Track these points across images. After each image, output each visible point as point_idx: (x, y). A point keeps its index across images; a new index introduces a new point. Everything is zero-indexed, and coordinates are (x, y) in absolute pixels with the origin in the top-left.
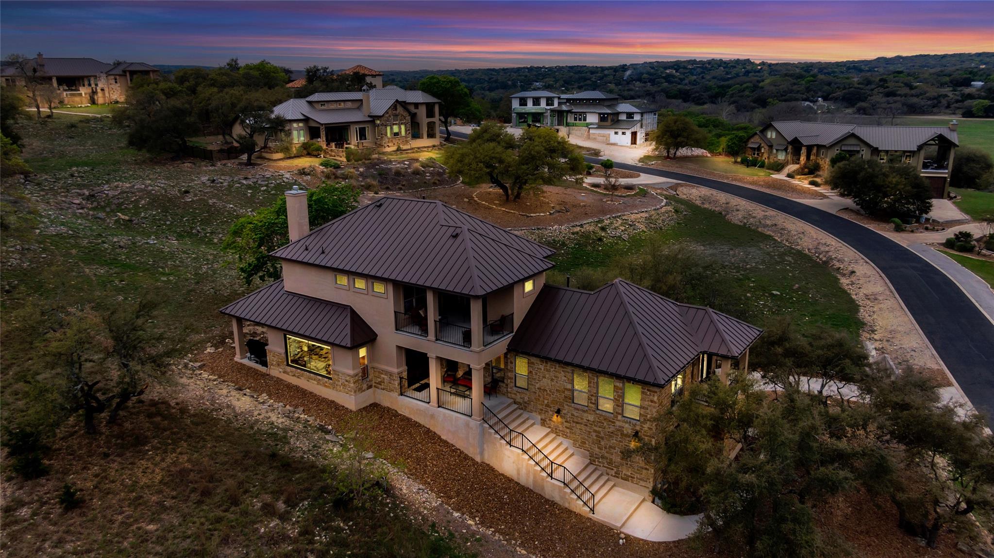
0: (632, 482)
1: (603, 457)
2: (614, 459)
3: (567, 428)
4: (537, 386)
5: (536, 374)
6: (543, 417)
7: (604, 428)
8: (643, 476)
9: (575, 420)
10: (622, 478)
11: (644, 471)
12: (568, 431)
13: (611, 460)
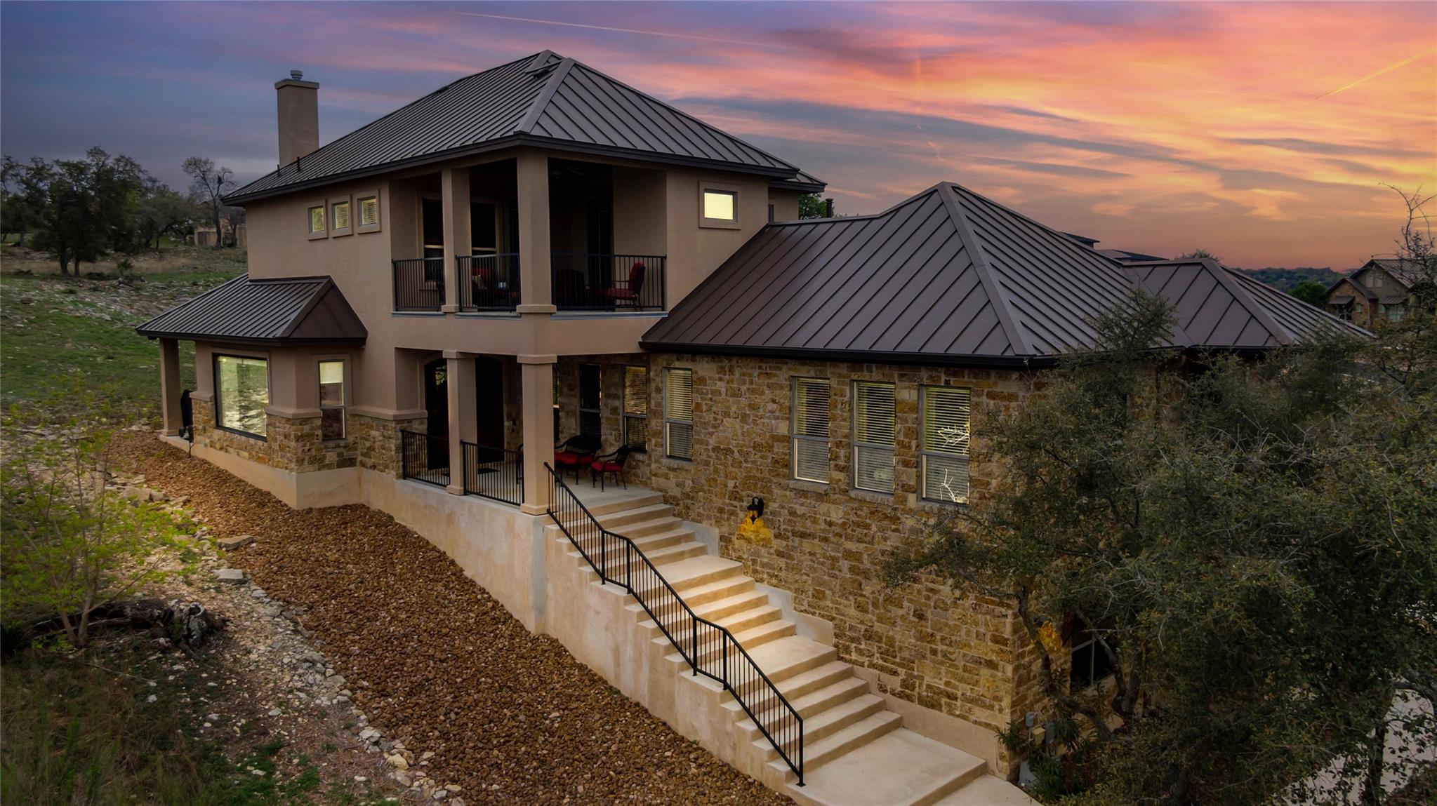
0: (950, 713)
1: (869, 636)
2: (898, 637)
3: (780, 554)
4: (712, 442)
5: (709, 410)
6: (725, 530)
7: (871, 543)
8: (980, 690)
9: (799, 528)
10: (923, 702)
11: (985, 672)
12: (782, 562)
13: (891, 641)
